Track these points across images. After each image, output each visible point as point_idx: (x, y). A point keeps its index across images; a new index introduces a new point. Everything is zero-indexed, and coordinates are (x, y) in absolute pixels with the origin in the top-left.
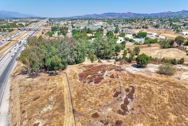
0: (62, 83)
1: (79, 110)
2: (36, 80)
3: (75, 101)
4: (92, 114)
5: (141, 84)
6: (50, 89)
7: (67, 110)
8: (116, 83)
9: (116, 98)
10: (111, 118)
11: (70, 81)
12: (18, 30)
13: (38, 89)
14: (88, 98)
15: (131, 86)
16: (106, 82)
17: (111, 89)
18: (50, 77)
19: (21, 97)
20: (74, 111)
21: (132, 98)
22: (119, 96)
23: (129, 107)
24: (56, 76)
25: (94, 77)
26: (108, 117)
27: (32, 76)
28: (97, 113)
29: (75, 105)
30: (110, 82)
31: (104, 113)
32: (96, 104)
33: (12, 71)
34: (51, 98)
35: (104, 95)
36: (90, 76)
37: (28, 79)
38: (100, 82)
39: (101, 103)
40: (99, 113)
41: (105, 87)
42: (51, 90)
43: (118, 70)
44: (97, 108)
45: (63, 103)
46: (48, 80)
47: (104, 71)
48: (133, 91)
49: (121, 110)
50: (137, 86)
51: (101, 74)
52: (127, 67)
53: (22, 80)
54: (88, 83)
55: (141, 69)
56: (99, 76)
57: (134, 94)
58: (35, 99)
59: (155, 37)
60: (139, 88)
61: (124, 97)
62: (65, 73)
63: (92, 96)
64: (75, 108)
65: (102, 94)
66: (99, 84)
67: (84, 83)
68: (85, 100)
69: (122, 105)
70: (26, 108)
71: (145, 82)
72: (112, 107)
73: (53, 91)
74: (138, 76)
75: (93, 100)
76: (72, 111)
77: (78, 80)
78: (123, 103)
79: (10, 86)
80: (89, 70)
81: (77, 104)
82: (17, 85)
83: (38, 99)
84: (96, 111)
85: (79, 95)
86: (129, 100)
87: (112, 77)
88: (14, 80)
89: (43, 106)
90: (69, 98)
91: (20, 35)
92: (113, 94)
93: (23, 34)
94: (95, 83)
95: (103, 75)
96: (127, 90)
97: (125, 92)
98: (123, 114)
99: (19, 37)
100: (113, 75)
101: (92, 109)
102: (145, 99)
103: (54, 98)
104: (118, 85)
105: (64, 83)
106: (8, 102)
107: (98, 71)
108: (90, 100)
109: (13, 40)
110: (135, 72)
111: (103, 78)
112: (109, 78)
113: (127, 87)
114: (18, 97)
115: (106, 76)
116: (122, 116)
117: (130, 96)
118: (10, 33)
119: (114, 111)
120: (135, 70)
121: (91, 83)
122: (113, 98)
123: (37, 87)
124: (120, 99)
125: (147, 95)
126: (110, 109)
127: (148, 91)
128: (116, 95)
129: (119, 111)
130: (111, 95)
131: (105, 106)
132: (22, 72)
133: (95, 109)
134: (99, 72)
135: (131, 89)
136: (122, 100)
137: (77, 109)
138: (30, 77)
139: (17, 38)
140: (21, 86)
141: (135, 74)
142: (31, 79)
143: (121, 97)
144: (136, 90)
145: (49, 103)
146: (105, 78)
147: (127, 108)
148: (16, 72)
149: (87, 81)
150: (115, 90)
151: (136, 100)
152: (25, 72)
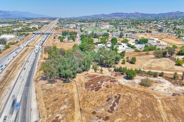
0: (73, 90)
1: (84, 109)
2: (54, 85)
3: (81, 103)
4: (92, 111)
5: (125, 93)
6: (65, 93)
7: (76, 109)
8: (109, 91)
9: (108, 102)
10: (103, 115)
11: (78, 88)
12: (33, 34)
13: (57, 93)
14: (90, 101)
15: (118, 94)
16: (102, 91)
17: (105, 96)
18: (64, 84)
19: (44, 98)
20: (81, 110)
21: (118, 103)
22: (110, 101)
23: (115, 108)
24: (69, 83)
25: (95, 86)
26: (101, 114)
27: (51, 82)
28: (95, 111)
29: (81, 106)
30: (106, 90)
31: (99, 112)
32: (95, 106)
33: (34, 77)
34: (66, 100)
35: (100, 100)
36: (92, 85)
37: (48, 84)
38: (99, 90)
39: (98, 105)
40: (96, 111)
41: (102, 95)
42: (66, 95)
43: (111, 81)
44: (95, 108)
45: (74, 104)
46: (63, 86)
47: (102, 82)
48: (119, 98)
49: (110, 110)
50: (122, 94)
51: (100, 84)
52: (120, 78)
53: (43, 85)
54: (91, 90)
55: (129, 80)
56: (98, 85)
57: (120, 100)
58: (55, 100)
59: (156, 43)
60: (124, 96)
61: (113, 102)
62: (75, 81)
63: (93, 100)
64: (81, 107)
65: (99, 99)
66: (98, 92)
67: (88, 90)
68: (88, 103)
69: (111, 107)
70: (49, 106)
71: (128, 91)
72: (104, 108)
73: (67, 96)
74: (125, 86)
75: (93, 102)
76: (80, 110)
77: (84, 88)
78: (112, 105)
79: (35, 89)
80: (92, 80)
81: (83, 105)
82: (40, 88)
83: (57, 100)
84: (95, 110)
85: (84, 99)
86: (116, 103)
87: (107, 87)
88: (37, 84)
89: (61, 105)
90: (77, 101)
91: (36, 40)
92: (106, 99)
94: (95, 91)
95: (101, 85)
96: (116, 97)
97: (114, 98)
98: (111, 112)
99: (34, 42)
100: (108, 85)
101: (92, 109)
102: (126, 104)
103: (68, 100)
104: (110, 93)
105: (75, 90)
106: (36, 101)
107: (98, 81)
108: (91, 103)
109: (30, 45)
110: (124, 83)
111: (101, 88)
112: (105, 87)
113: (116, 95)
114: (42, 98)
115: (104, 86)
116: (110, 114)
117: (117, 101)
118: (26, 37)
119: (106, 111)
120: (125, 82)
121: (93, 90)
122: (106, 102)
123: (55, 91)
124: (110, 103)
125: (128, 101)
126: (103, 109)
127: (129, 98)
128: (108, 100)
129: (109, 110)
130: (105, 100)
131: (100, 107)
132: (43, 78)
133: (94, 109)
134: (99, 82)
135: (118, 96)
136: (111, 104)
137: (83, 109)
138: (49, 83)
139: (33, 43)
140: (43, 90)
141: (124, 85)
142: (50, 84)
143: (111, 102)
144: (121, 97)
145: (65, 103)
147: (114, 109)
148: (38, 78)
149: (90, 89)
150: (108, 96)
151: (120, 104)
152: (44, 78)
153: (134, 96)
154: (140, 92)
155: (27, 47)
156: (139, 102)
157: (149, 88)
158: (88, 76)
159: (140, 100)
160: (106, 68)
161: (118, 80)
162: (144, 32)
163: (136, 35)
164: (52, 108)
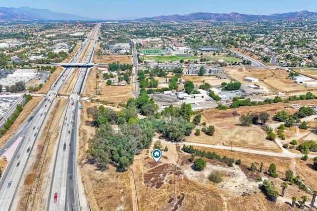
0: (130, 185)
2: (105, 174)
3: (140, 204)
5: (190, 192)
6: (120, 189)
8: (172, 189)
9: (169, 204)
11: (136, 183)
12: (63, 68)
13: (110, 186)
14: (150, 202)
15: (182, 194)
16: (164, 188)
17: (167, 195)
18: (118, 173)
19: (95, 192)
21: (181, 205)
22: (172, 202)
24: (124, 173)
25: (156, 180)
27: (101, 168)
29: (140, 208)
30: (168, 187)
32: (155, 208)
33: (77, 157)
34: (122, 199)
35: (161, 201)
36: (153, 179)
37: (97, 172)
38: (160, 187)
39: (159, 207)
41: (163, 193)
42: (122, 191)
43: (176, 174)
45: (131, 205)
46: (117, 177)
47: (165, 175)
48: (183, 199)
50: (187, 193)
51: (162, 177)
52: (187, 169)
53: (91, 172)
55: (197, 172)
56: (160, 180)
57: (183, 201)
58: (109, 197)
59: (254, 88)
60: (188, 196)
61: (175, 204)
62: (132, 170)
63: (153, 201)
65: (160, 199)
66: (159, 189)
67: (148, 186)
68: (148, 204)
70: (102, 205)
71: (193, 190)
73: (123, 192)
74: (191, 182)
75: (153, 204)
77: (143, 183)
78: (173, 208)
79: (80, 177)
80: (152, 171)
81: (142, 207)
82: (87, 177)
83: (111, 198)
85: (143, 199)
86: (178, 206)
87: (170, 182)
88: (82, 170)
89: (117, 206)
90: (136, 201)
91: (69, 82)
93: (71, 79)
94: (156, 187)
95: (164, 178)
96: (179, 197)
97: (177, 199)
99: (67, 86)
100: (171, 180)
102: (190, 206)
103: (125, 200)
104: (173, 191)
105: (132, 185)
106: (84, 195)
107: (160, 173)
108: (151, 204)
109: (62, 94)
110: (191, 176)
111: (162, 183)
112: (168, 183)
113: (179, 194)
114: (92, 191)
115: (166, 180)
117: (180, 203)
118: (53, 74)
120: (192, 174)
121: (153, 187)
122: (167, 203)
123: (108, 184)
125: (192, 202)
127: (193, 199)
128: (170, 201)
130: (167, 201)
132: (89, 160)
134: (161, 175)
135: (181, 196)
136: (173, 206)
138: (99, 170)
139: (65, 89)
140: (92, 179)
141: (190, 179)
142: (100, 172)
144: (185, 198)
145: (121, 203)
146: (165, 183)
148: (83, 160)
149: (151, 184)
150: (170, 196)
151: (183, 206)
152: (91, 160)
153: (198, 198)
154: (206, 191)
155: (58, 98)
156: (204, 205)
157: (219, 184)
158: (148, 163)
159: (204, 202)
160: (174, 143)
161: (184, 171)
162: (238, 64)
163: (226, 69)
164: (106, 209)
